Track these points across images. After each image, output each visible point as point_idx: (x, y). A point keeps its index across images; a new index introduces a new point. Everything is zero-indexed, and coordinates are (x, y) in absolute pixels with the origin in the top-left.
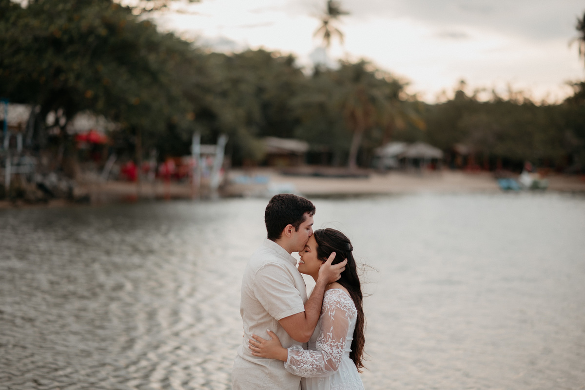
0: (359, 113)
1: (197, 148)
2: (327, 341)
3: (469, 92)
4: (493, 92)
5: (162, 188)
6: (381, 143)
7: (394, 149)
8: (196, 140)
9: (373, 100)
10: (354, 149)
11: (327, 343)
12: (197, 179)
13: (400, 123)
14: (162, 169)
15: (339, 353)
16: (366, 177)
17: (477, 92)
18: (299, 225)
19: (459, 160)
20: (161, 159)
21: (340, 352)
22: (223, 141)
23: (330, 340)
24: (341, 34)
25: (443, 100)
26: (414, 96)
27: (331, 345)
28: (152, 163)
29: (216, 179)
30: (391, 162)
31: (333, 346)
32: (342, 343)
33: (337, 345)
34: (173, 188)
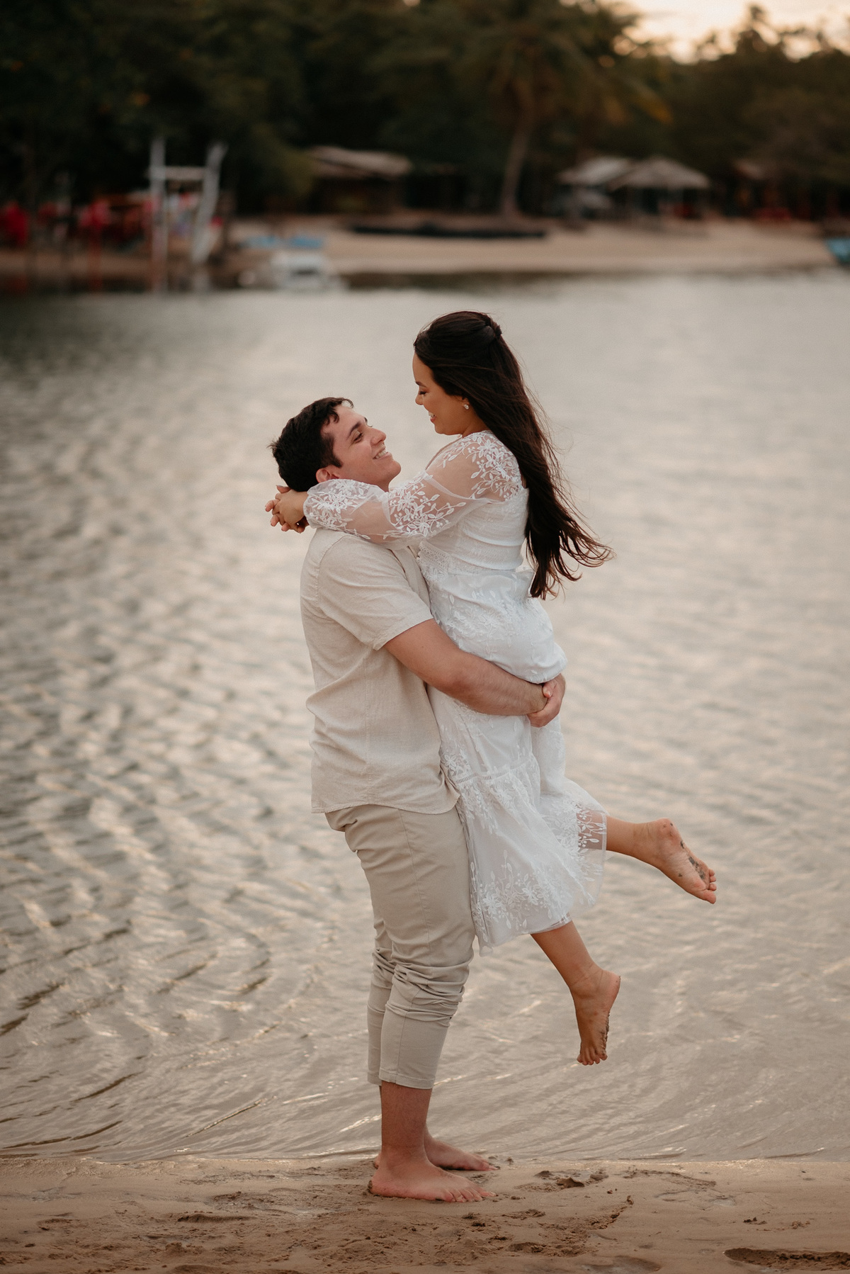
0: (524, 87)
1: (158, 171)
3: (769, 36)
4: (820, 37)
5: (82, 263)
6: (573, 159)
7: (602, 169)
8: (158, 152)
9: (555, 58)
10: (512, 171)
12: (160, 240)
13: (614, 111)
14: (84, 215)
16: (539, 235)
17: (784, 33)
19: (745, 196)
20: (82, 197)
22: (216, 154)
25: (711, 54)
26: (647, 45)
28: (61, 204)
29: (204, 240)
30: (595, 200)
34: (110, 264)
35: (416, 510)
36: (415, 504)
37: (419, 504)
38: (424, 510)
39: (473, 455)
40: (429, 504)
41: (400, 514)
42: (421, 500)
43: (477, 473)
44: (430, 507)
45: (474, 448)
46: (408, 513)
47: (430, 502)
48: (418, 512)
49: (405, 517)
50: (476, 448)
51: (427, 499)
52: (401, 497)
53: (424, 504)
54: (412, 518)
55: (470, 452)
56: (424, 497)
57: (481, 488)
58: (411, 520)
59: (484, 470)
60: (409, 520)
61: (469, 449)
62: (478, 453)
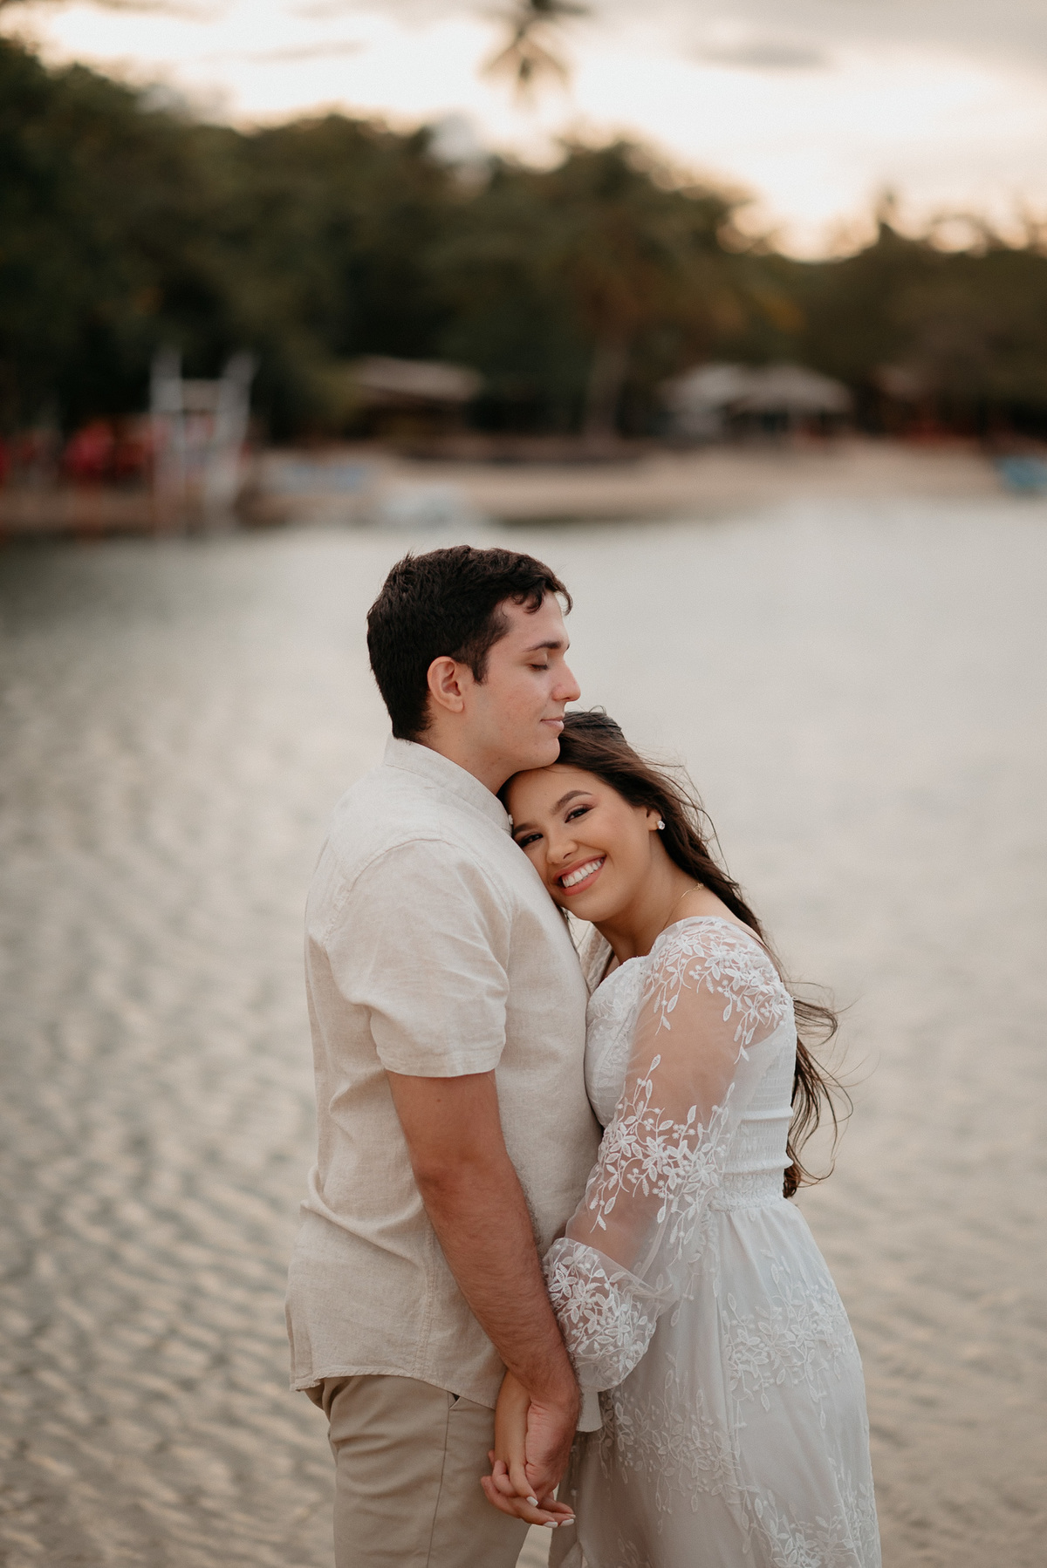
1: (169, 392)
2: (631, 1111)
4: (980, 225)
11: (631, 1119)
15: (676, 1165)
17: (935, 221)
18: (483, 653)
20: (72, 423)
21: (682, 1162)
22: (240, 371)
23: (642, 1108)
24: (559, 68)
25: (848, 248)
27: (641, 1126)
28: (43, 435)
29: (224, 477)
31: (652, 1134)
32: (693, 1125)
33: (671, 1131)
35: (679, 1157)
36: (671, 1150)
37: (676, 1144)
38: (692, 1147)
39: (705, 980)
40: (692, 1132)
41: (661, 1183)
42: (675, 1136)
43: (729, 1007)
44: (697, 1135)
45: (698, 967)
46: (671, 1172)
47: (691, 1126)
48: (685, 1157)
49: (669, 1181)
50: (702, 965)
51: (682, 1127)
52: (640, 1157)
53: (685, 1138)
54: (682, 1173)
55: (697, 977)
56: (676, 1127)
57: (748, 1031)
58: (684, 1178)
59: (734, 997)
60: (680, 1181)
61: (692, 973)
62: (711, 974)
